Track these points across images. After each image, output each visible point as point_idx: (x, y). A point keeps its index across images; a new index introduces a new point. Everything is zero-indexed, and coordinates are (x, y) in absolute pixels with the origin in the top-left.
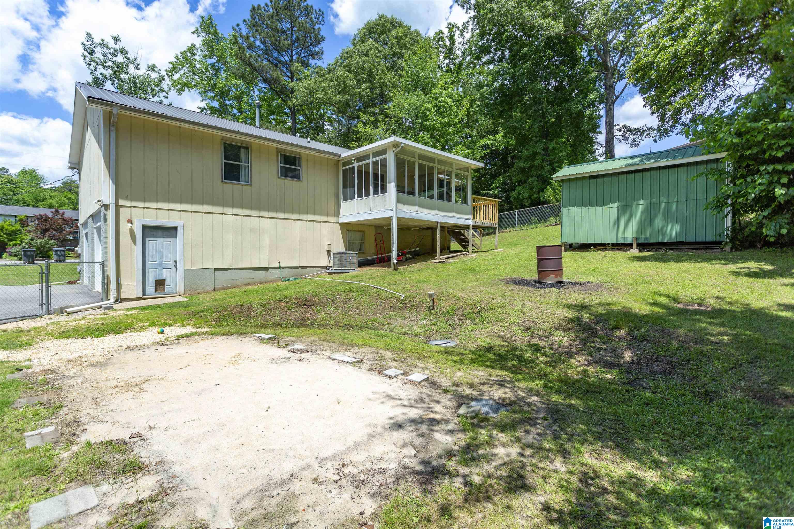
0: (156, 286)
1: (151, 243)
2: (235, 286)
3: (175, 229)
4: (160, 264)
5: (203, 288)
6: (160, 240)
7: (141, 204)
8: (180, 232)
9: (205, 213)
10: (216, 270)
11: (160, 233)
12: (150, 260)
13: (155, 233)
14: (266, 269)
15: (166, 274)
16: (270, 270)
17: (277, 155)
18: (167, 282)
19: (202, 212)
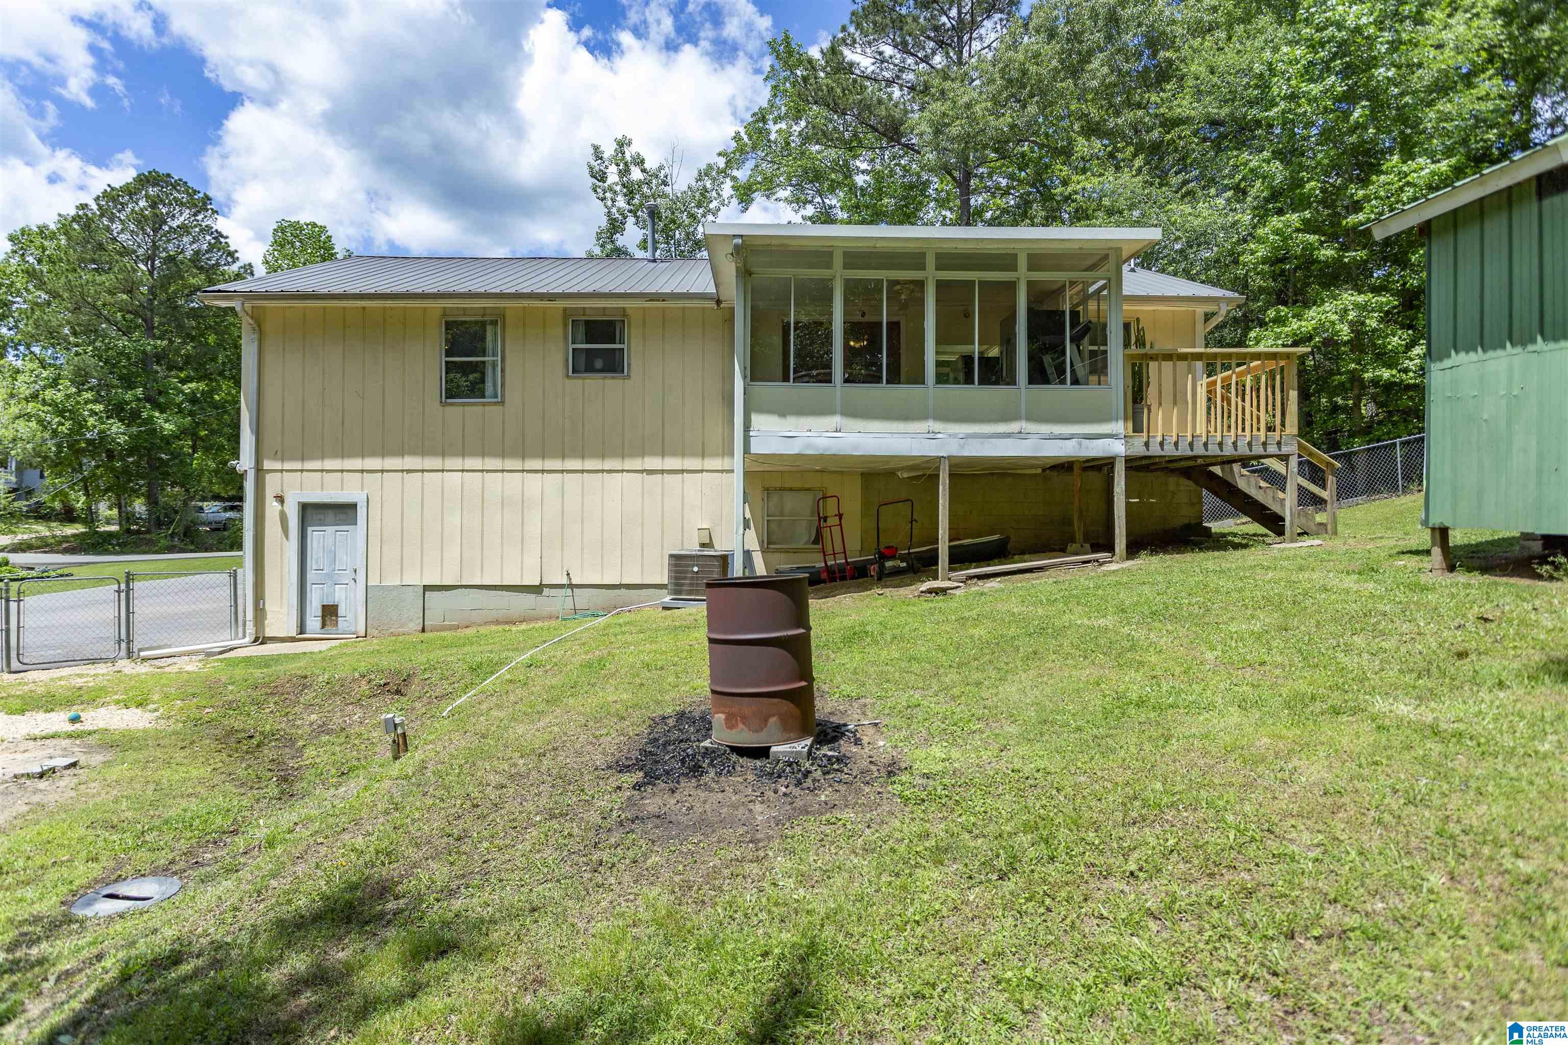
0: (323, 617)
1: (315, 535)
2: (467, 623)
3: (353, 507)
4: (329, 576)
5: (402, 626)
6: (330, 529)
7: (297, 465)
8: (361, 512)
9: (408, 471)
10: (426, 588)
11: (330, 515)
12: (314, 567)
13: (322, 517)
14: (537, 589)
15: (339, 596)
16: (546, 591)
17: (565, 326)
18: (341, 611)
19: (402, 471)
